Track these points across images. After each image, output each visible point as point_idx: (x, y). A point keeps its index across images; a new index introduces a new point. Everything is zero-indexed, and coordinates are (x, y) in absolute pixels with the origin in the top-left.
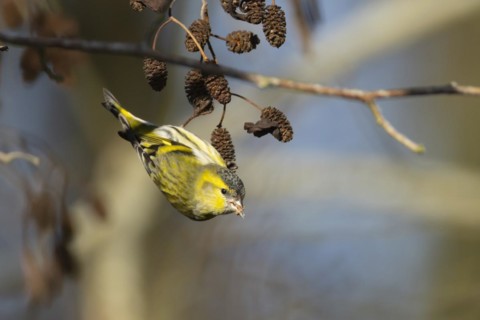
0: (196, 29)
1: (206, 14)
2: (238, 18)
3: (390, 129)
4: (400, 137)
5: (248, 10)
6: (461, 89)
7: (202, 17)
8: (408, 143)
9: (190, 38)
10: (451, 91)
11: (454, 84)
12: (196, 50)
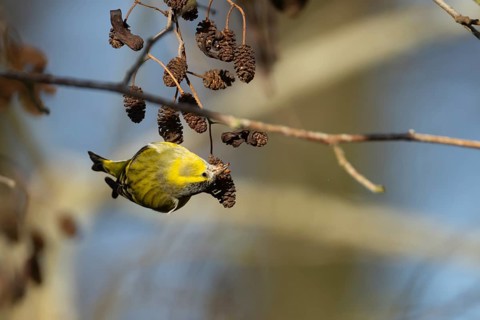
0: (173, 65)
1: (184, 53)
2: (212, 56)
3: (351, 171)
4: (360, 178)
5: (219, 48)
6: (418, 136)
7: (180, 56)
8: (367, 184)
9: (168, 74)
10: (408, 138)
11: (412, 131)
12: (174, 85)
